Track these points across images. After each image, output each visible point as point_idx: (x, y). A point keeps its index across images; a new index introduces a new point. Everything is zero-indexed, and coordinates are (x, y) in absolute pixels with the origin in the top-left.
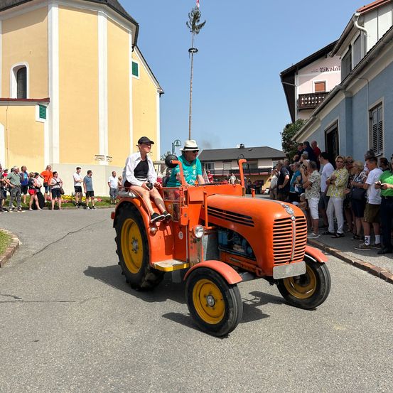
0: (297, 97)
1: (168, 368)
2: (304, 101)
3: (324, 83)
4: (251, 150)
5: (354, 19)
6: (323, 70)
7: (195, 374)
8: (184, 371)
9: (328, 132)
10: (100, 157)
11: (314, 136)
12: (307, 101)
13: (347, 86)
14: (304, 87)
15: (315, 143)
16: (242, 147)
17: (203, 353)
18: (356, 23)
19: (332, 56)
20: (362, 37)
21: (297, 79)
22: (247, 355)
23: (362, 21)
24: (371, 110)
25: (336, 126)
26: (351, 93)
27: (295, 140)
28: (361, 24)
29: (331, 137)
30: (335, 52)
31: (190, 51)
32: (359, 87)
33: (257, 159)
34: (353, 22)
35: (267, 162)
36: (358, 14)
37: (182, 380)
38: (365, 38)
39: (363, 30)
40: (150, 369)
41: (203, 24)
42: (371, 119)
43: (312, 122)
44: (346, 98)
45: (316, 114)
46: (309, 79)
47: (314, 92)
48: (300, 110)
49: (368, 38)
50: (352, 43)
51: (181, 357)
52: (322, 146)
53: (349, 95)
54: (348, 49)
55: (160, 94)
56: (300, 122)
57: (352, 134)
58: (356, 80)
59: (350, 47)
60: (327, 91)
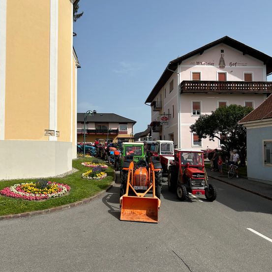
0: (180, 82)
2: (188, 86)
3: (199, 73)
4: (102, 115)
6: (198, 63)
10: (50, 132)
12: (190, 86)
16: (95, 113)
21: (179, 68)
33: (108, 123)
35: (115, 125)
41: (81, 15)
47: (192, 80)
55: (78, 68)
60: (201, 80)
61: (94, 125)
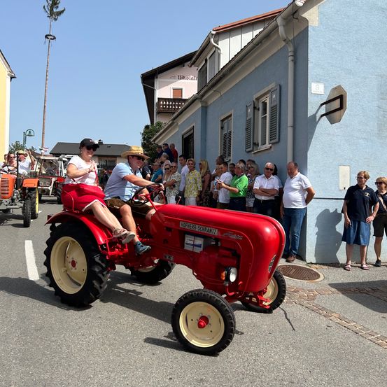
0: (156, 101)
1: (30, 366)
2: (163, 105)
3: (181, 90)
4: (109, 146)
5: (210, 36)
6: (180, 78)
7: (60, 368)
8: (48, 367)
9: (185, 136)
11: (173, 139)
12: (169, 105)
13: (203, 96)
14: (163, 91)
15: (173, 145)
16: (100, 143)
17: (68, 347)
18: (212, 40)
19: (191, 67)
20: (216, 53)
21: (157, 83)
22: (112, 344)
23: (216, 39)
24: (222, 121)
25: (192, 131)
26: (207, 103)
27: (154, 141)
28: (216, 42)
29: (188, 141)
30: (193, 63)
31: (46, 37)
32: (213, 98)
33: (115, 157)
34: (209, 38)
36: (214, 32)
37: (47, 376)
38: (219, 55)
39: (217, 48)
40: (10, 370)
41: (62, 12)
42: (222, 128)
43: (170, 125)
44: (202, 107)
45: (174, 119)
46: (168, 84)
47: (172, 97)
48: (158, 113)
49: (222, 56)
50: (208, 57)
51: (44, 354)
52: (179, 149)
53: (204, 104)
54: (204, 62)
55: (11, 78)
56: (159, 124)
57: (206, 140)
58: (211, 92)
59: (206, 60)
60: (184, 98)
61: (97, 159)
